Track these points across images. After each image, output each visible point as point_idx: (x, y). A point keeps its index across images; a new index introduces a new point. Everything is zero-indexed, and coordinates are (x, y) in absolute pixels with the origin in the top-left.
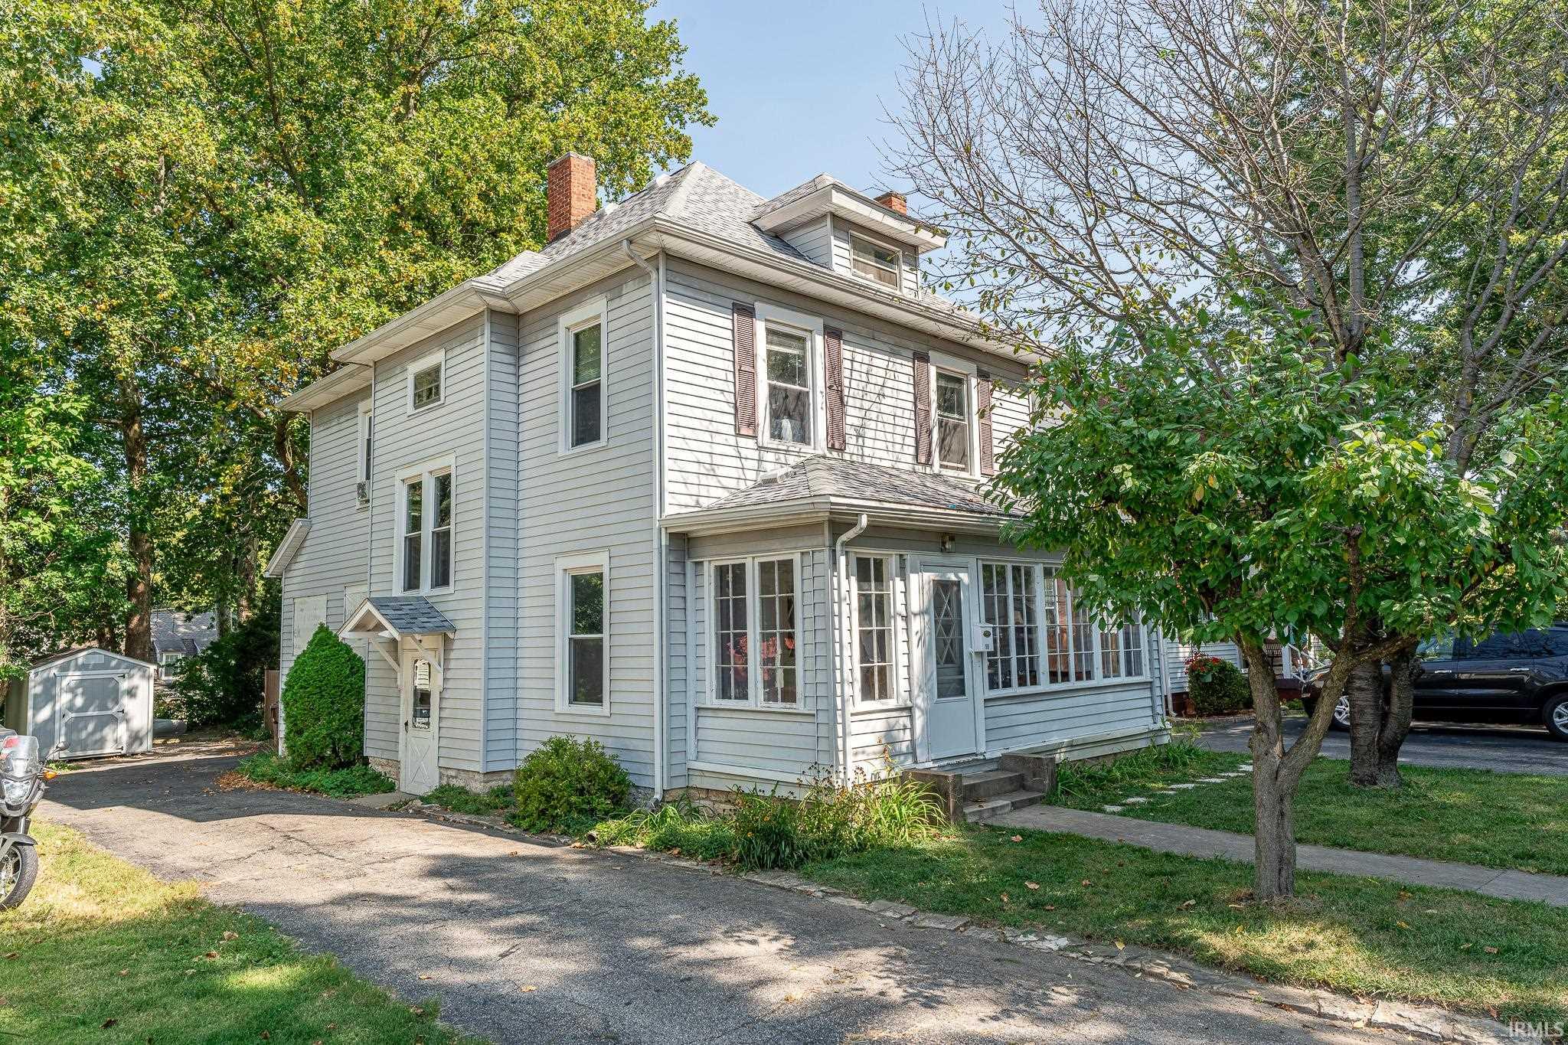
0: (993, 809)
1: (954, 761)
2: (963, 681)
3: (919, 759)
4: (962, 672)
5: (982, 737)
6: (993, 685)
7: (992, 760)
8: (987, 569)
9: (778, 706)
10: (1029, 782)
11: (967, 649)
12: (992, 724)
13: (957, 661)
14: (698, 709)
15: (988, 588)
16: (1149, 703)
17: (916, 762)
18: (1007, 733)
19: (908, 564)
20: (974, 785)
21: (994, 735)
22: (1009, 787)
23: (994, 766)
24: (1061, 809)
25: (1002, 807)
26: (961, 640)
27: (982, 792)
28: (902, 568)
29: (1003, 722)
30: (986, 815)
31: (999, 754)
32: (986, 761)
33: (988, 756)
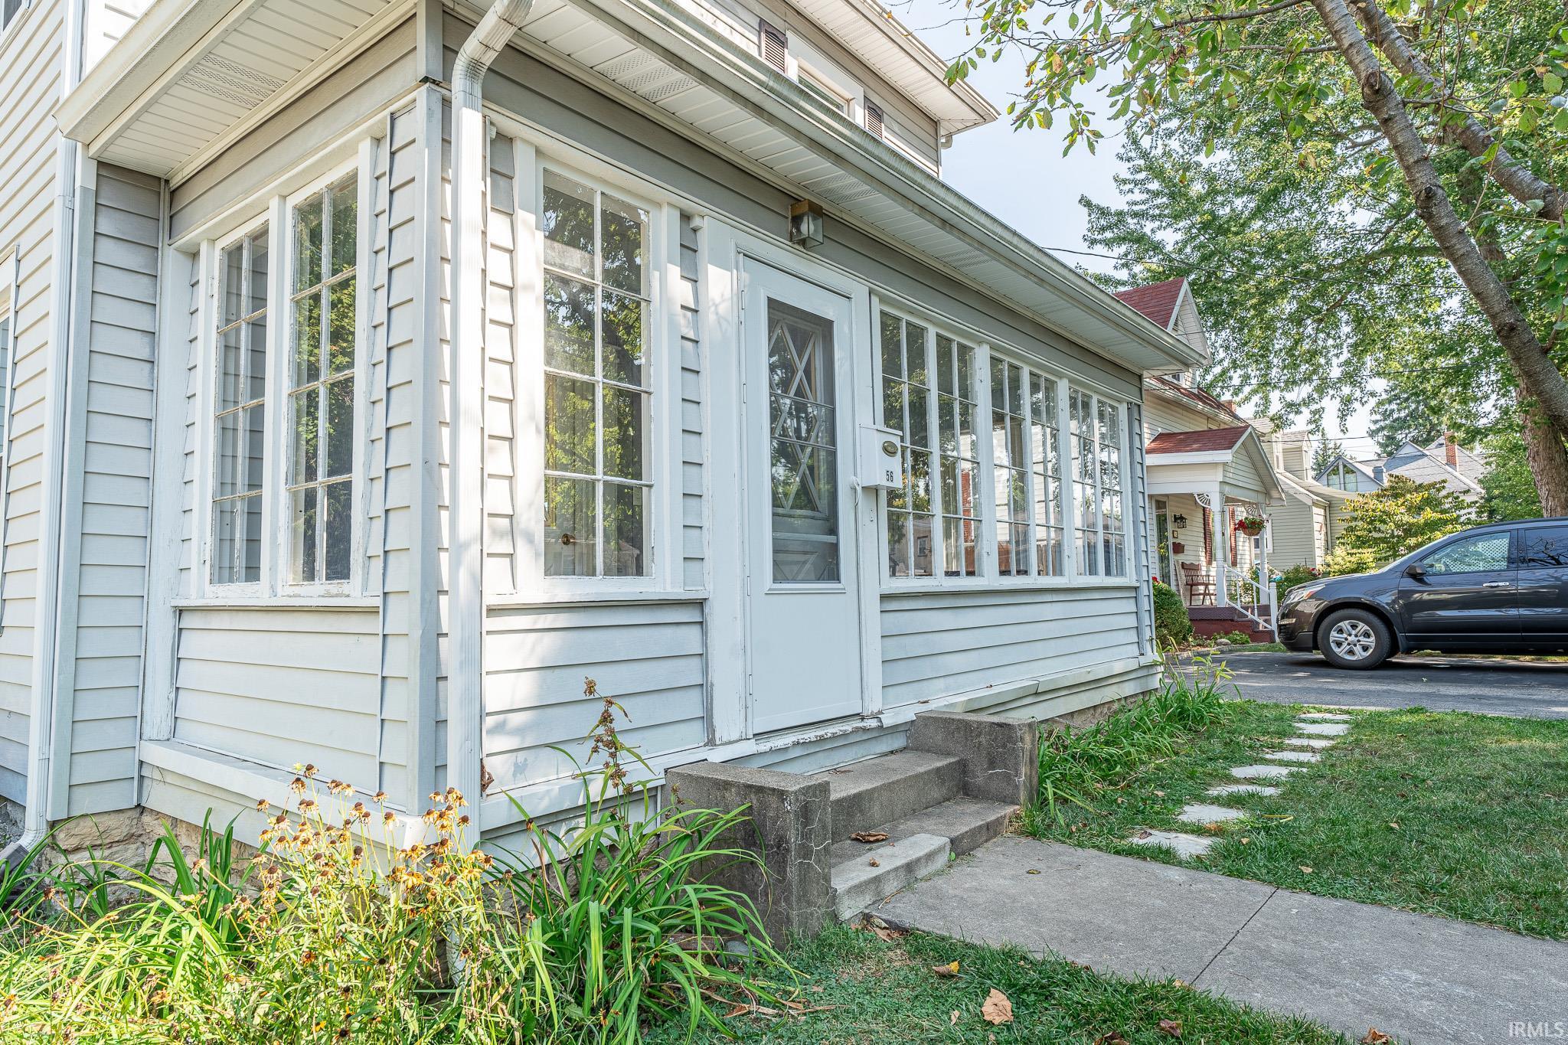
0: (910, 867)
1: (811, 735)
2: (834, 548)
3: (721, 734)
4: (833, 530)
5: (875, 676)
6: (896, 565)
7: (894, 729)
8: (889, 324)
9: (320, 591)
10: (980, 777)
11: (845, 478)
12: (896, 649)
13: (823, 504)
14: (180, 612)
15: (891, 366)
16: (1132, 621)
17: (711, 743)
18: (925, 668)
19: (704, 241)
20: (858, 797)
21: (902, 672)
22: (936, 793)
23: (899, 742)
24: (1057, 847)
25: (930, 856)
26: (833, 454)
27: (876, 811)
28: (688, 249)
29: (915, 645)
30: (890, 887)
31: (909, 715)
32: (883, 731)
33: (888, 720)
